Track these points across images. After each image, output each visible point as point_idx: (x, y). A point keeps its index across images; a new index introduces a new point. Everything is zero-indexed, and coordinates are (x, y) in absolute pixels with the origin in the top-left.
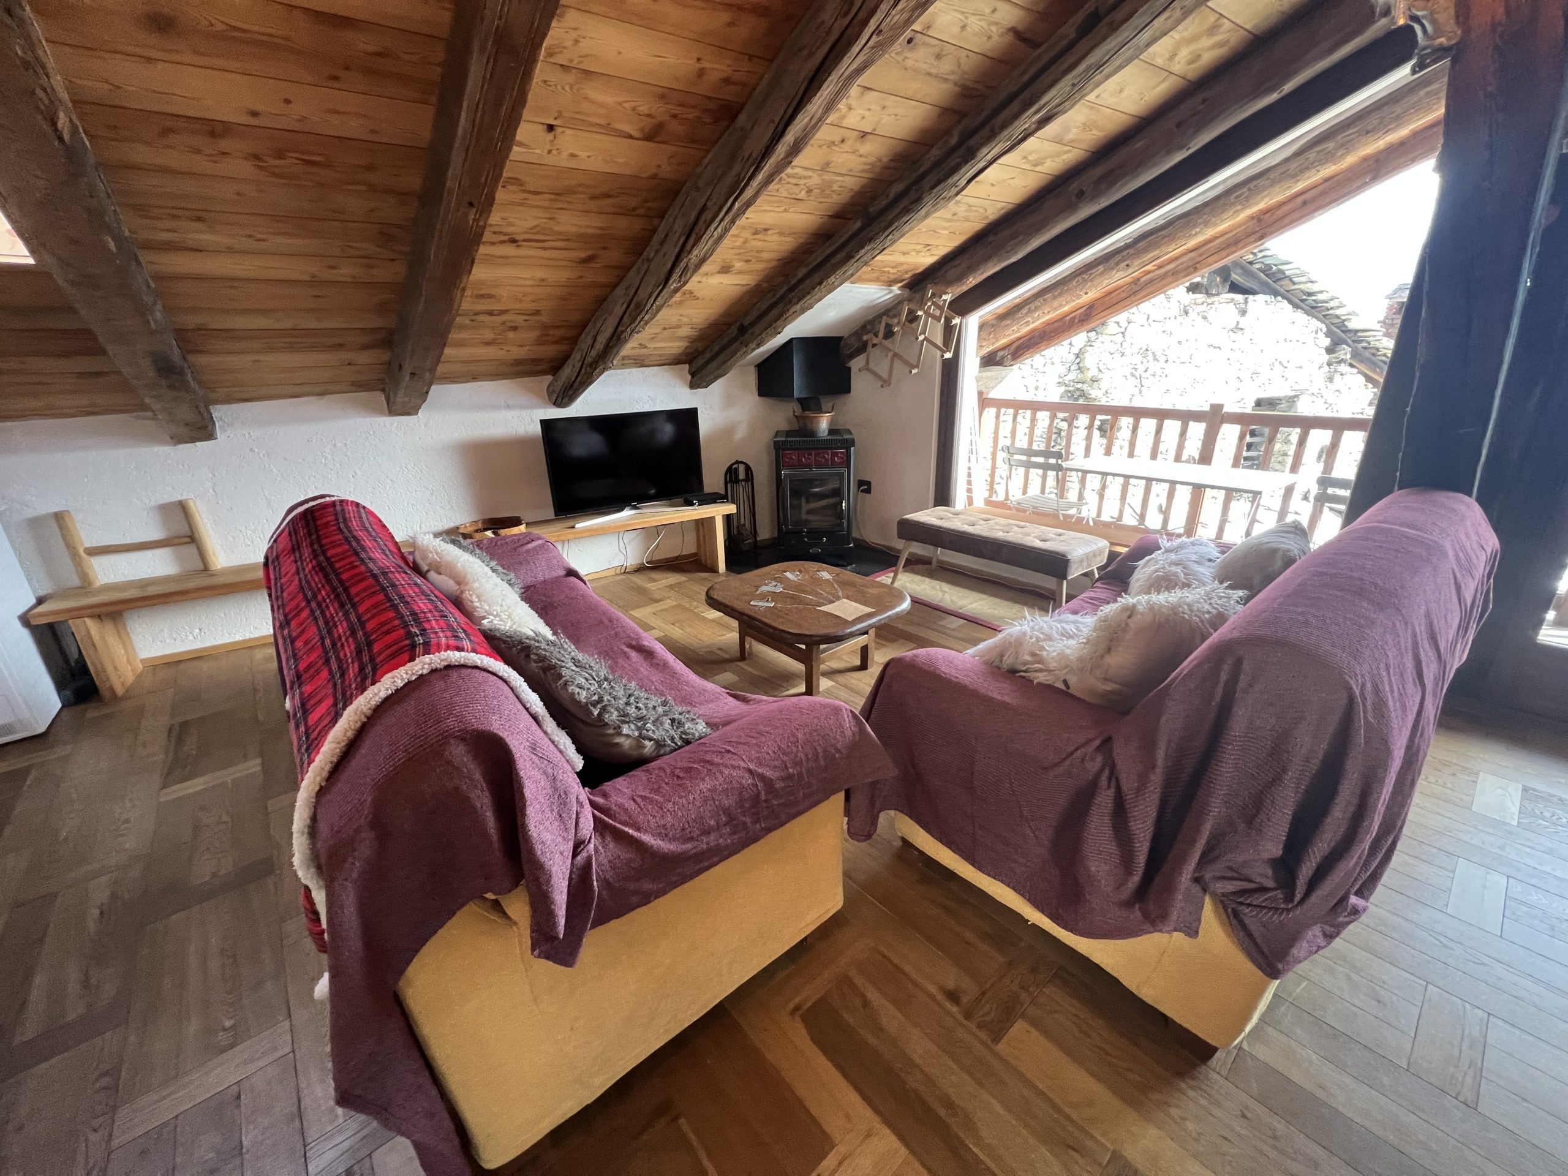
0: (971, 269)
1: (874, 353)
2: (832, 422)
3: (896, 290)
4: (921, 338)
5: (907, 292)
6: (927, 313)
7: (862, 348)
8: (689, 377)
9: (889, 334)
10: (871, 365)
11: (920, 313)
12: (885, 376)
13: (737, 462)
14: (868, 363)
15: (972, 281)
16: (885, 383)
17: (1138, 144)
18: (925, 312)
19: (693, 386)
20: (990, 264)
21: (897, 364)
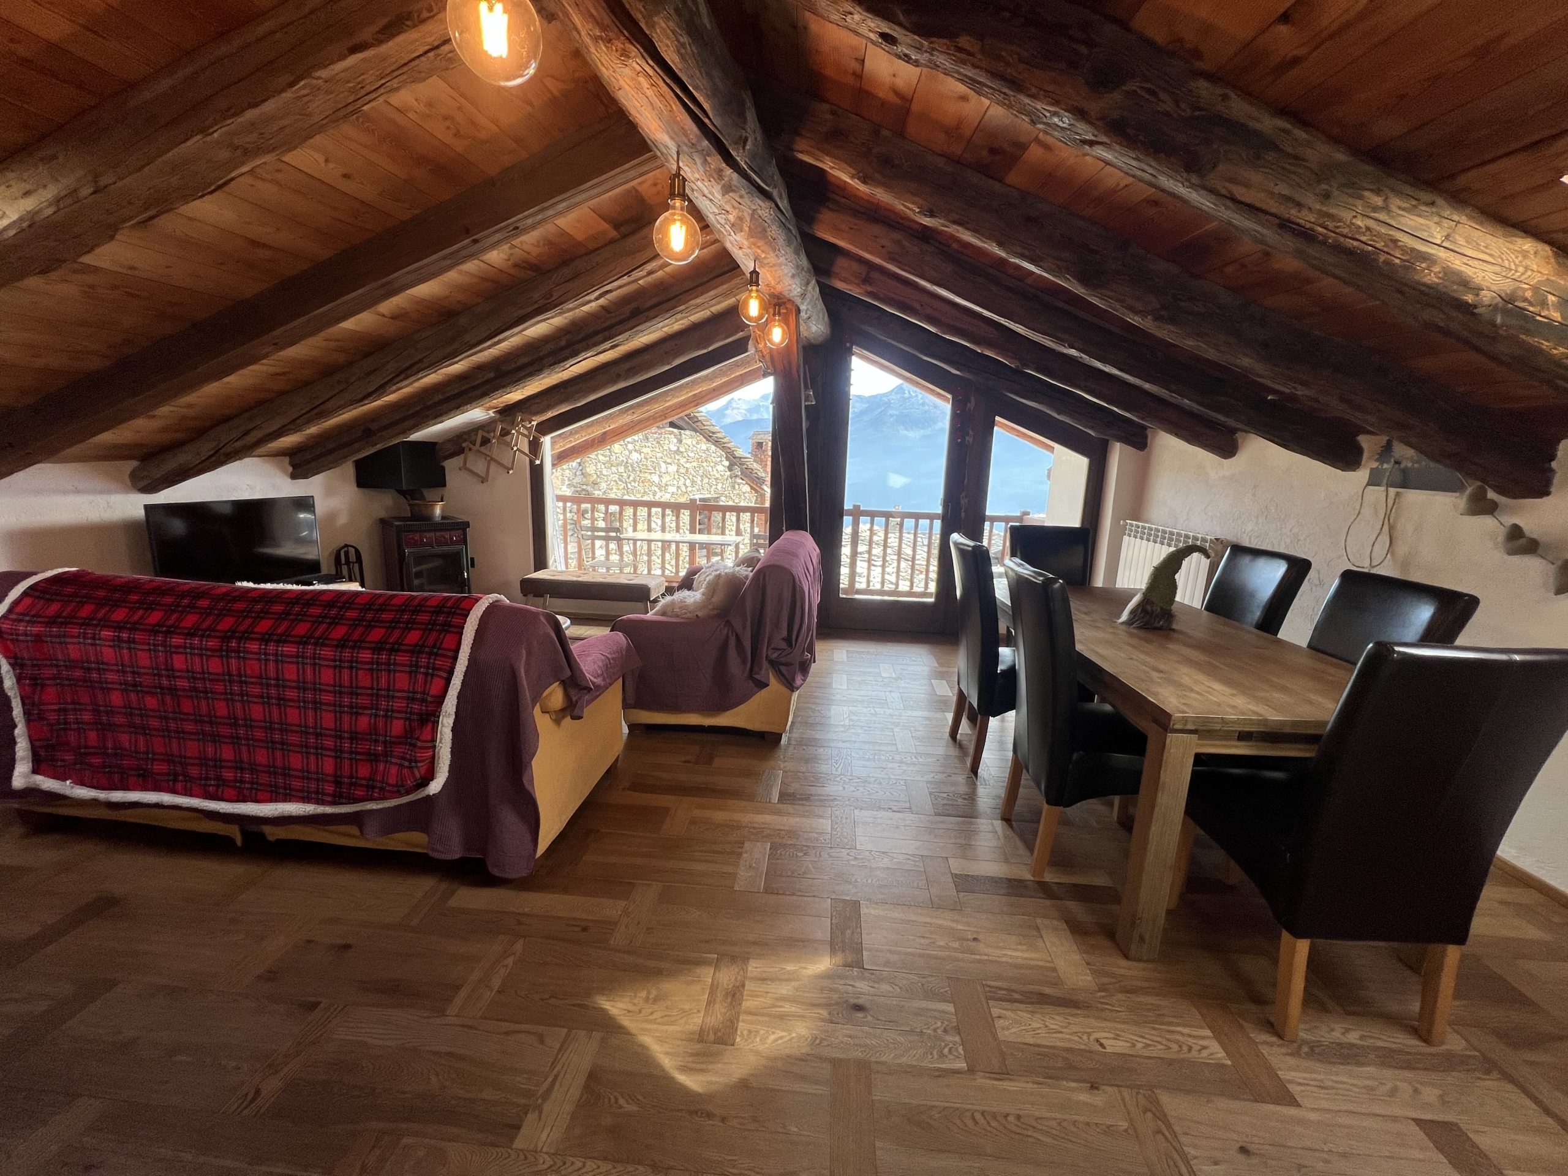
0: (549, 407)
1: (471, 457)
2: (443, 510)
3: (491, 413)
4: (515, 448)
5: (498, 416)
6: (518, 432)
7: (460, 451)
8: (290, 469)
9: (485, 442)
10: (468, 465)
11: (513, 432)
12: (483, 474)
13: (346, 546)
14: (465, 463)
15: (550, 414)
16: (483, 480)
17: (647, 357)
18: (517, 431)
19: (294, 476)
20: (563, 406)
21: (493, 466)
